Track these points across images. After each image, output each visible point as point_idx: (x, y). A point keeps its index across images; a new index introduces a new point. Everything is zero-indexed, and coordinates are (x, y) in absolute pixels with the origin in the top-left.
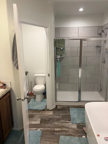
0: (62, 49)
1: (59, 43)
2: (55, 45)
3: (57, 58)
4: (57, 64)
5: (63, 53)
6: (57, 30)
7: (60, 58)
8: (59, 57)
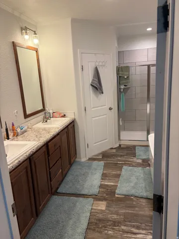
0: (126, 77)
1: (122, 71)
2: (118, 74)
3: (120, 89)
4: (120, 97)
5: (127, 82)
6: (121, 54)
7: (124, 89)
8: (122, 87)
